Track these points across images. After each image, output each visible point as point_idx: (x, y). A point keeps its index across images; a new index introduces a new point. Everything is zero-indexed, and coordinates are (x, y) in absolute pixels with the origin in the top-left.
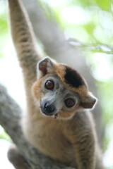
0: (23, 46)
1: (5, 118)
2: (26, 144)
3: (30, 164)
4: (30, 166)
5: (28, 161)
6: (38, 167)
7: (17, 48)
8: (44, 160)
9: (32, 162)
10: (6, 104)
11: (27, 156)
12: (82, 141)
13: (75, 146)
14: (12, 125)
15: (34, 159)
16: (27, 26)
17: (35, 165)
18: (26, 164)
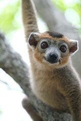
1: (20, 77)
3: (38, 110)
4: (37, 112)
5: (36, 108)
6: (43, 113)
9: (39, 109)
10: (21, 67)
13: (67, 99)
18: (35, 111)
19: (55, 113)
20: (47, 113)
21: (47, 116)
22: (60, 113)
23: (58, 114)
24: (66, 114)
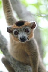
0: (8, 14)
2: (9, 56)
4: (11, 65)
7: (5, 15)
8: (17, 63)
11: (10, 60)
12: (33, 54)
14: (3, 47)
15: (13, 62)
16: (10, 6)
17: (13, 64)
19: (22, 66)
20: (17, 66)
21: (17, 67)
22: (24, 66)
23: (23, 66)
24: (27, 66)
